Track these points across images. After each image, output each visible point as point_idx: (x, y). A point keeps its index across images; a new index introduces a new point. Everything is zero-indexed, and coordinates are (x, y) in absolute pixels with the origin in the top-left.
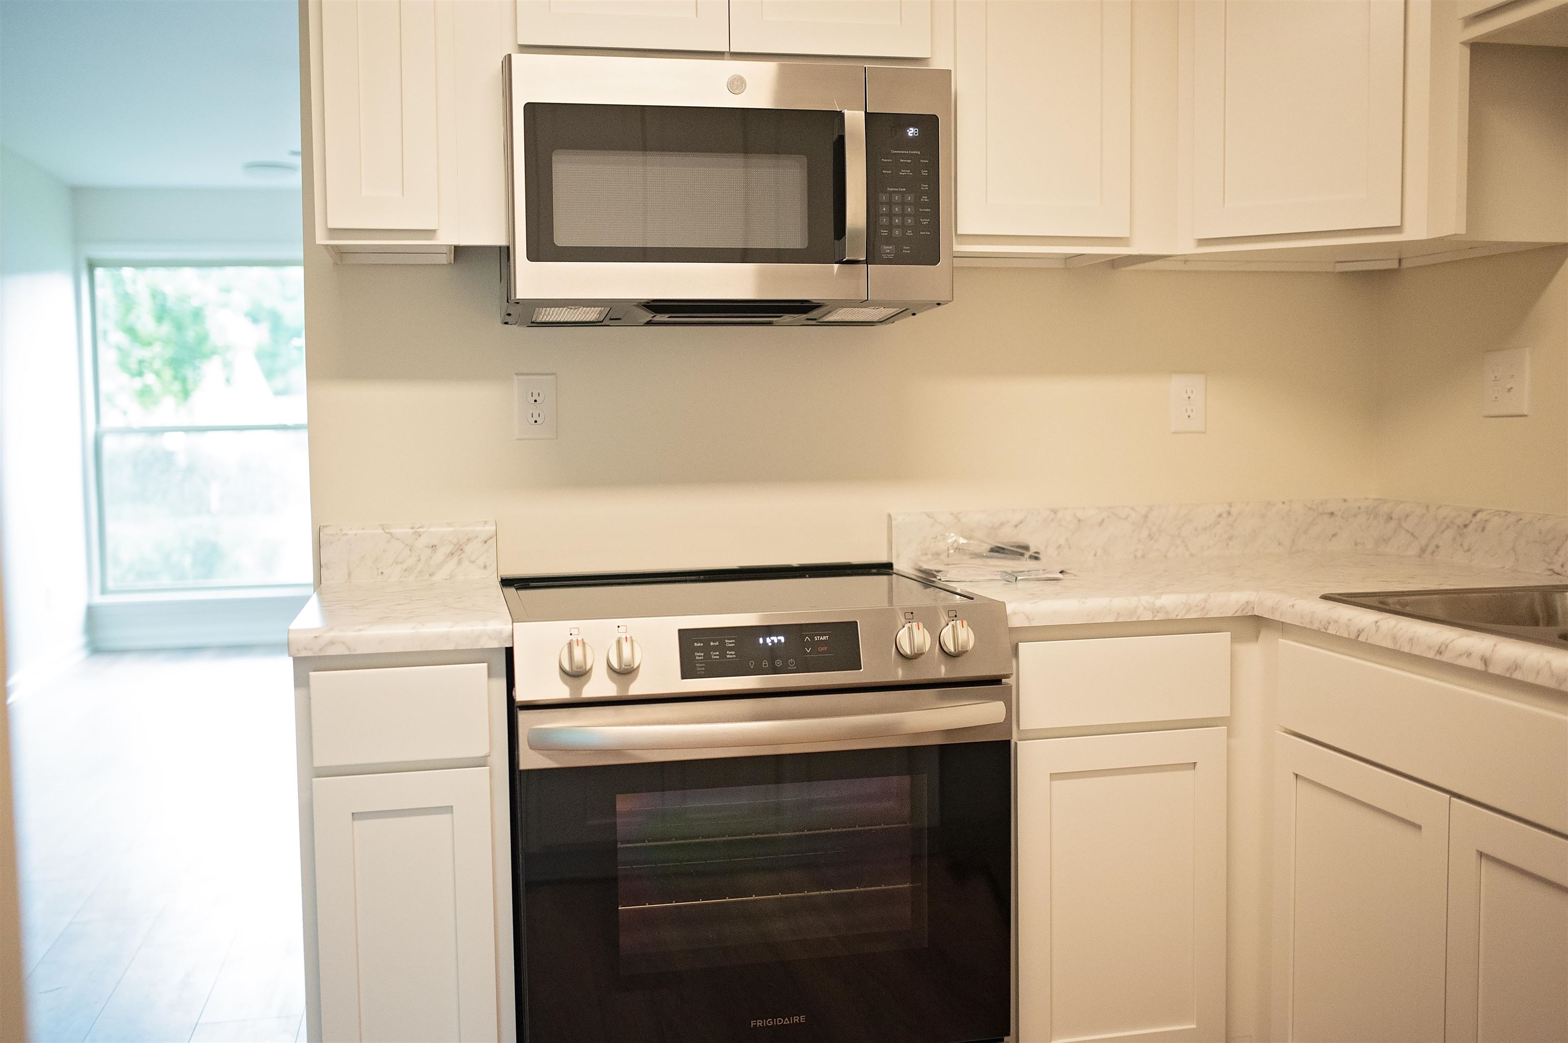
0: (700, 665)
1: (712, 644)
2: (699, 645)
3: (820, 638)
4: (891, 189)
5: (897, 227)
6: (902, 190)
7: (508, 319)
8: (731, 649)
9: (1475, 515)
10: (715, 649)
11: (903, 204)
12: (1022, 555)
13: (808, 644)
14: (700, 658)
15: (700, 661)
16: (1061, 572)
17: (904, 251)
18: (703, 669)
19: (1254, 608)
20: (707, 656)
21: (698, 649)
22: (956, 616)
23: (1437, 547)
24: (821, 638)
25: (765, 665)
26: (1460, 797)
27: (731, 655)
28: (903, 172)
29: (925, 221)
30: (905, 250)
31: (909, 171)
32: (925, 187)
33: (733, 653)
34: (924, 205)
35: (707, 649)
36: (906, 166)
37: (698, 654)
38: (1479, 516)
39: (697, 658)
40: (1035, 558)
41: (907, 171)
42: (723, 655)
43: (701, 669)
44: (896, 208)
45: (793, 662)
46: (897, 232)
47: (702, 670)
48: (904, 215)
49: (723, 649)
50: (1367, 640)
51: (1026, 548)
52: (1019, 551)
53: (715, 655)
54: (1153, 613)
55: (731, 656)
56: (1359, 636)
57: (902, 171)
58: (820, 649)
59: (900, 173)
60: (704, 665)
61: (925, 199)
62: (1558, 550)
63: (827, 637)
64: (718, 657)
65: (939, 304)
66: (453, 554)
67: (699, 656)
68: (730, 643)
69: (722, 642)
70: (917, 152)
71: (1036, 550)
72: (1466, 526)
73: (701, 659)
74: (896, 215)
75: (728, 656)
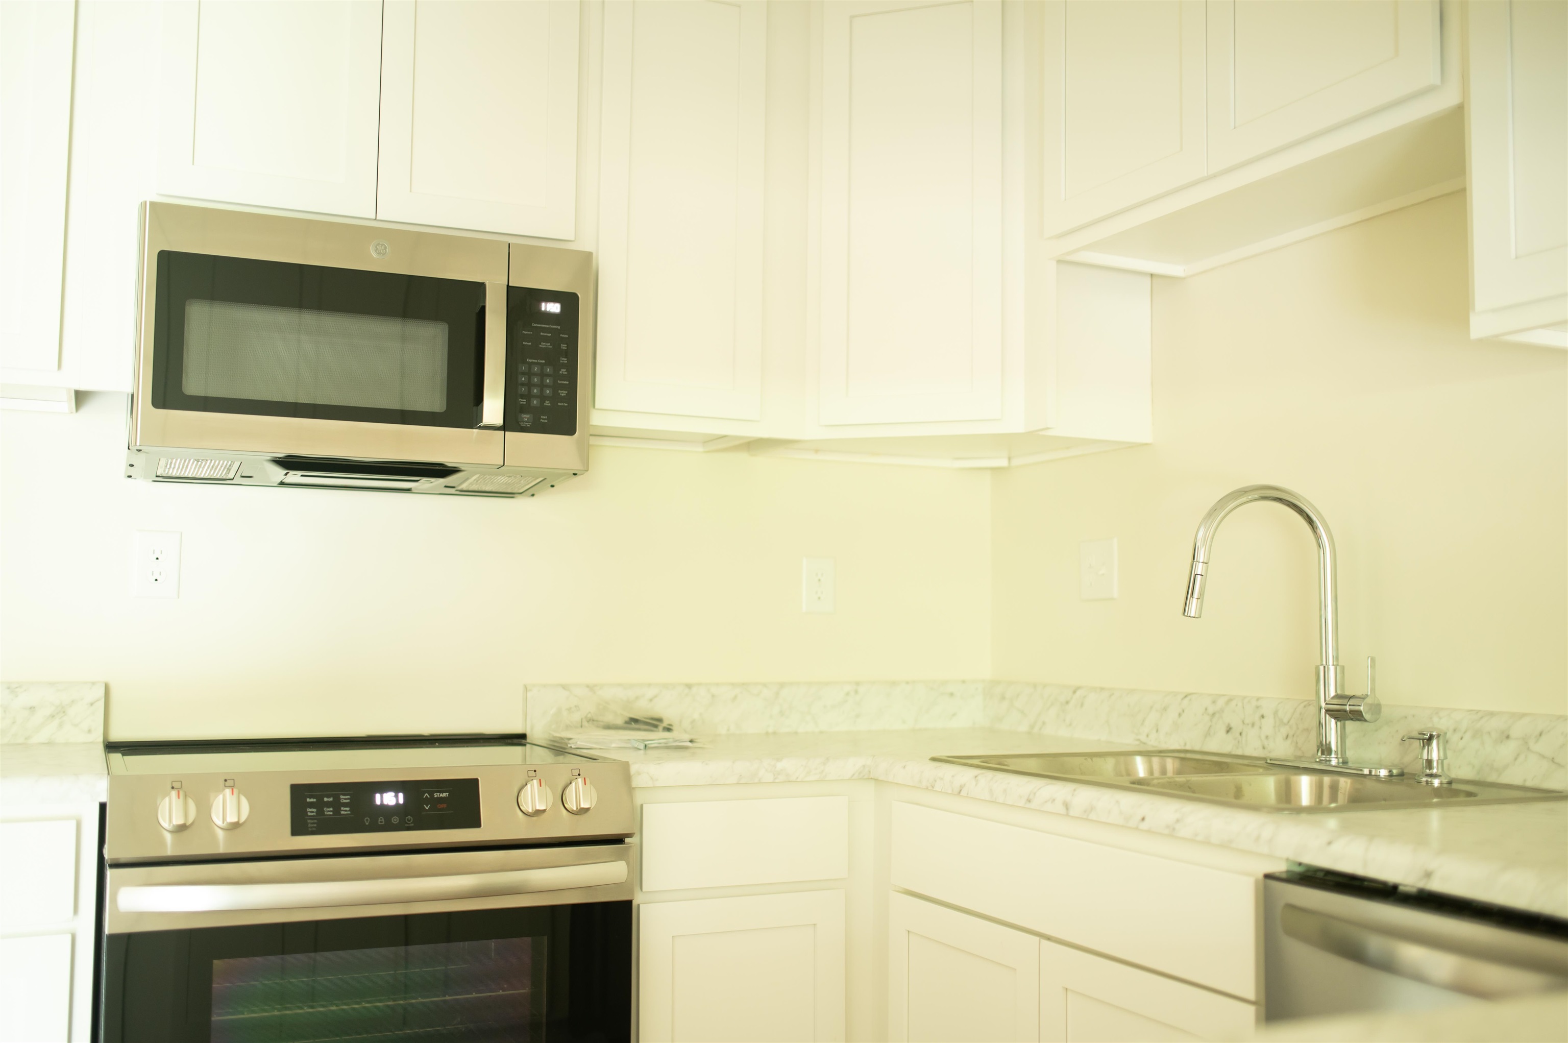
0: (312, 821)
1: (326, 799)
2: (312, 800)
3: (439, 795)
4: (531, 361)
5: (536, 397)
6: (541, 361)
7: (131, 471)
8: (345, 805)
9: (1074, 692)
10: (328, 804)
11: (543, 375)
12: (656, 726)
13: (427, 801)
14: (312, 814)
15: (312, 818)
16: (691, 741)
17: (541, 420)
18: (315, 825)
19: (870, 772)
20: (320, 812)
21: (311, 805)
22: (579, 775)
23: (1044, 723)
24: (441, 795)
25: (381, 822)
26: (1049, 938)
27: (345, 811)
28: (543, 345)
29: (563, 393)
30: (543, 419)
31: (549, 344)
32: (564, 360)
33: (348, 809)
34: (563, 377)
35: (320, 805)
36: (546, 339)
37: (310, 810)
38: (1078, 693)
39: (309, 814)
40: (668, 729)
41: (547, 344)
42: (337, 811)
43: (312, 825)
44: (535, 379)
45: (411, 819)
46: (535, 402)
47: (314, 827)
48: (542, 386)
49: (337, 805)
50: (968, 794)
51: (660, 720)
52: (653, 723)
53: (328, 811)
54: (774, 775)
55: (346, 813)
56: (961, 791)
57: (542, 343)
58: (439, 806)
59: (540, 346)
60: (316, 821)
61: (563, 371)
62: (1144, 721)
63: (447, 794)
64: (331, 813)
65: (575, 474)
66: (53, 716)
67: (311, 812)
68: (345, 799)
69: (337, 798)
70: (557, 327)
71: (670, 723)
72: (1067, 703)
73: (314, 816)
74: (535, 385)
75: (342, 812)
